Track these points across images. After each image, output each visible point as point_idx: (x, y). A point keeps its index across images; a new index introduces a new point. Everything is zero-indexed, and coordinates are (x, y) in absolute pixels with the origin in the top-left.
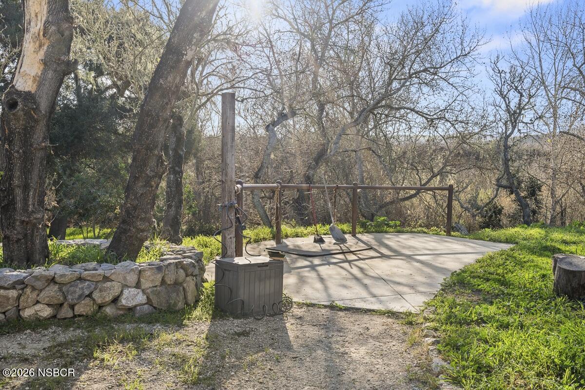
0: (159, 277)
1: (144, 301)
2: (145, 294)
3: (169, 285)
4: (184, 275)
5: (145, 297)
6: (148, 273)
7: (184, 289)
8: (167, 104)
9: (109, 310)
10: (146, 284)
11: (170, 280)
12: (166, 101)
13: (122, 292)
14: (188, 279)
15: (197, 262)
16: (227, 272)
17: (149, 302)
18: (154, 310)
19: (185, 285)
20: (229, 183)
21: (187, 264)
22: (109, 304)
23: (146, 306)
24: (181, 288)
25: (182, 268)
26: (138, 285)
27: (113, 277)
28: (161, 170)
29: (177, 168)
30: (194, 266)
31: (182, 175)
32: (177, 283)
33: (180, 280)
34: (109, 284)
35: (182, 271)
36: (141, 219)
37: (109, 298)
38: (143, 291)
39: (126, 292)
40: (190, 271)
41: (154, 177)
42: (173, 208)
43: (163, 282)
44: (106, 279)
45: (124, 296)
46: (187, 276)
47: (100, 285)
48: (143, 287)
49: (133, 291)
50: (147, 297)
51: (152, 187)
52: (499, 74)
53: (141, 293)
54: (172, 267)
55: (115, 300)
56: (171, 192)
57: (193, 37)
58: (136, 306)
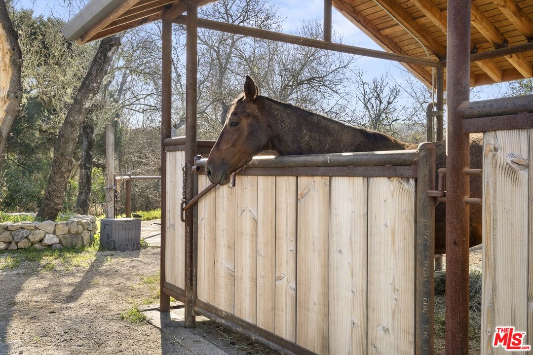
0: (67, 228)
1: (58, 242)
2: (58, 238)
3: (73, 234)
4: (82, 229)
5: (58, 239)
6: (61, 226)
7: (82, 237)
8: (74, 131)
9: (37, 246)
10: (59, 233)
11: (73, 231)
12: (74, 129)
13: (45, 236)
14: (85, 231)
15: (92, 223)
16: (106, 226)
17: (60, 242)
18: (63, 247)
19: (82, 235)
20: (110, 175)
21: (84, 223)
22: (37, 243)
23: (58, 245)
24: (80, 236)
25: (81, 224)
26: (54, 233)
27: (40, 228)
28: (71, 168)
29: (87, 165)
30: (89, 225)
31: (92, 170)
32: (77, 234)
33: (80, 231)
34: (37, 231)
35: (81, 226)
36: (58, 197)
37: (37, 239)
38: (57, 236)
39: (47, 236)
40: (86, 227)
41: (66, 172)
42: (84, 194)
43: (69, 232)
44: (36, 228)
45: (46, 238)
46: (84, 229)
47: (32, 231)
48: (57, 234)
49: (52, 236)
50: (60, 240)
51: (65, 178)
52: (362, 86)
53: (56, 237)
54: (75, 223)
55: (41, 241)
56: (82, 182)
57: (89, 96)
58: (52, 245)
